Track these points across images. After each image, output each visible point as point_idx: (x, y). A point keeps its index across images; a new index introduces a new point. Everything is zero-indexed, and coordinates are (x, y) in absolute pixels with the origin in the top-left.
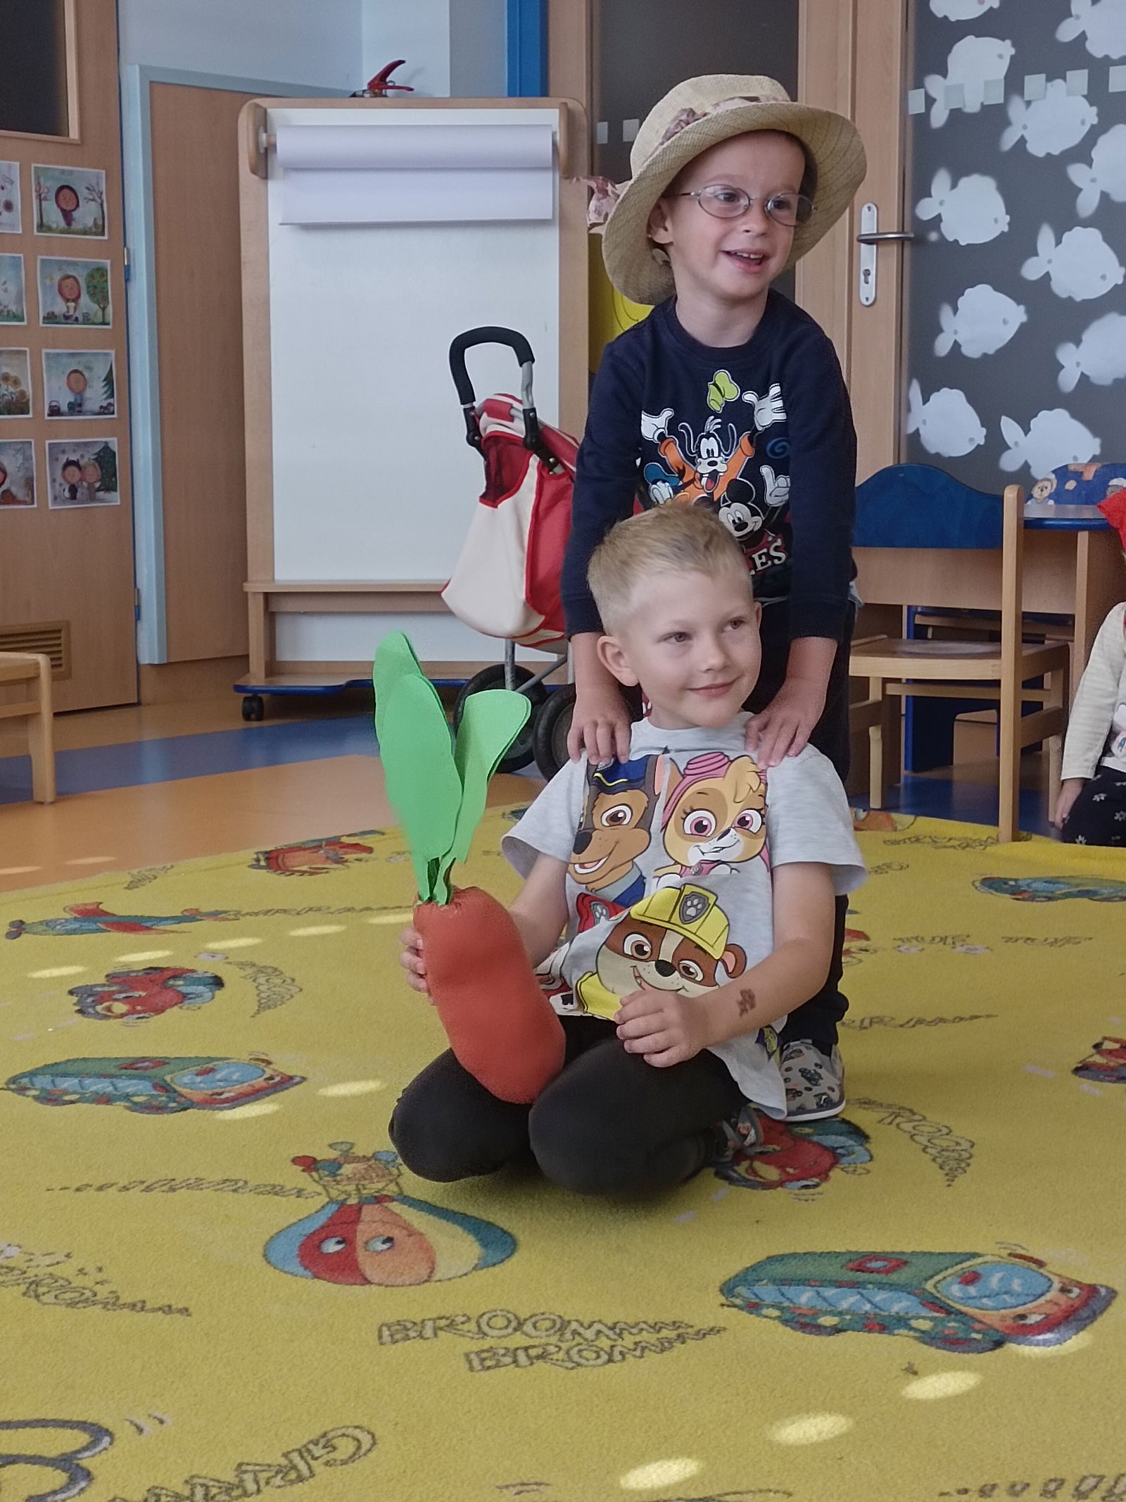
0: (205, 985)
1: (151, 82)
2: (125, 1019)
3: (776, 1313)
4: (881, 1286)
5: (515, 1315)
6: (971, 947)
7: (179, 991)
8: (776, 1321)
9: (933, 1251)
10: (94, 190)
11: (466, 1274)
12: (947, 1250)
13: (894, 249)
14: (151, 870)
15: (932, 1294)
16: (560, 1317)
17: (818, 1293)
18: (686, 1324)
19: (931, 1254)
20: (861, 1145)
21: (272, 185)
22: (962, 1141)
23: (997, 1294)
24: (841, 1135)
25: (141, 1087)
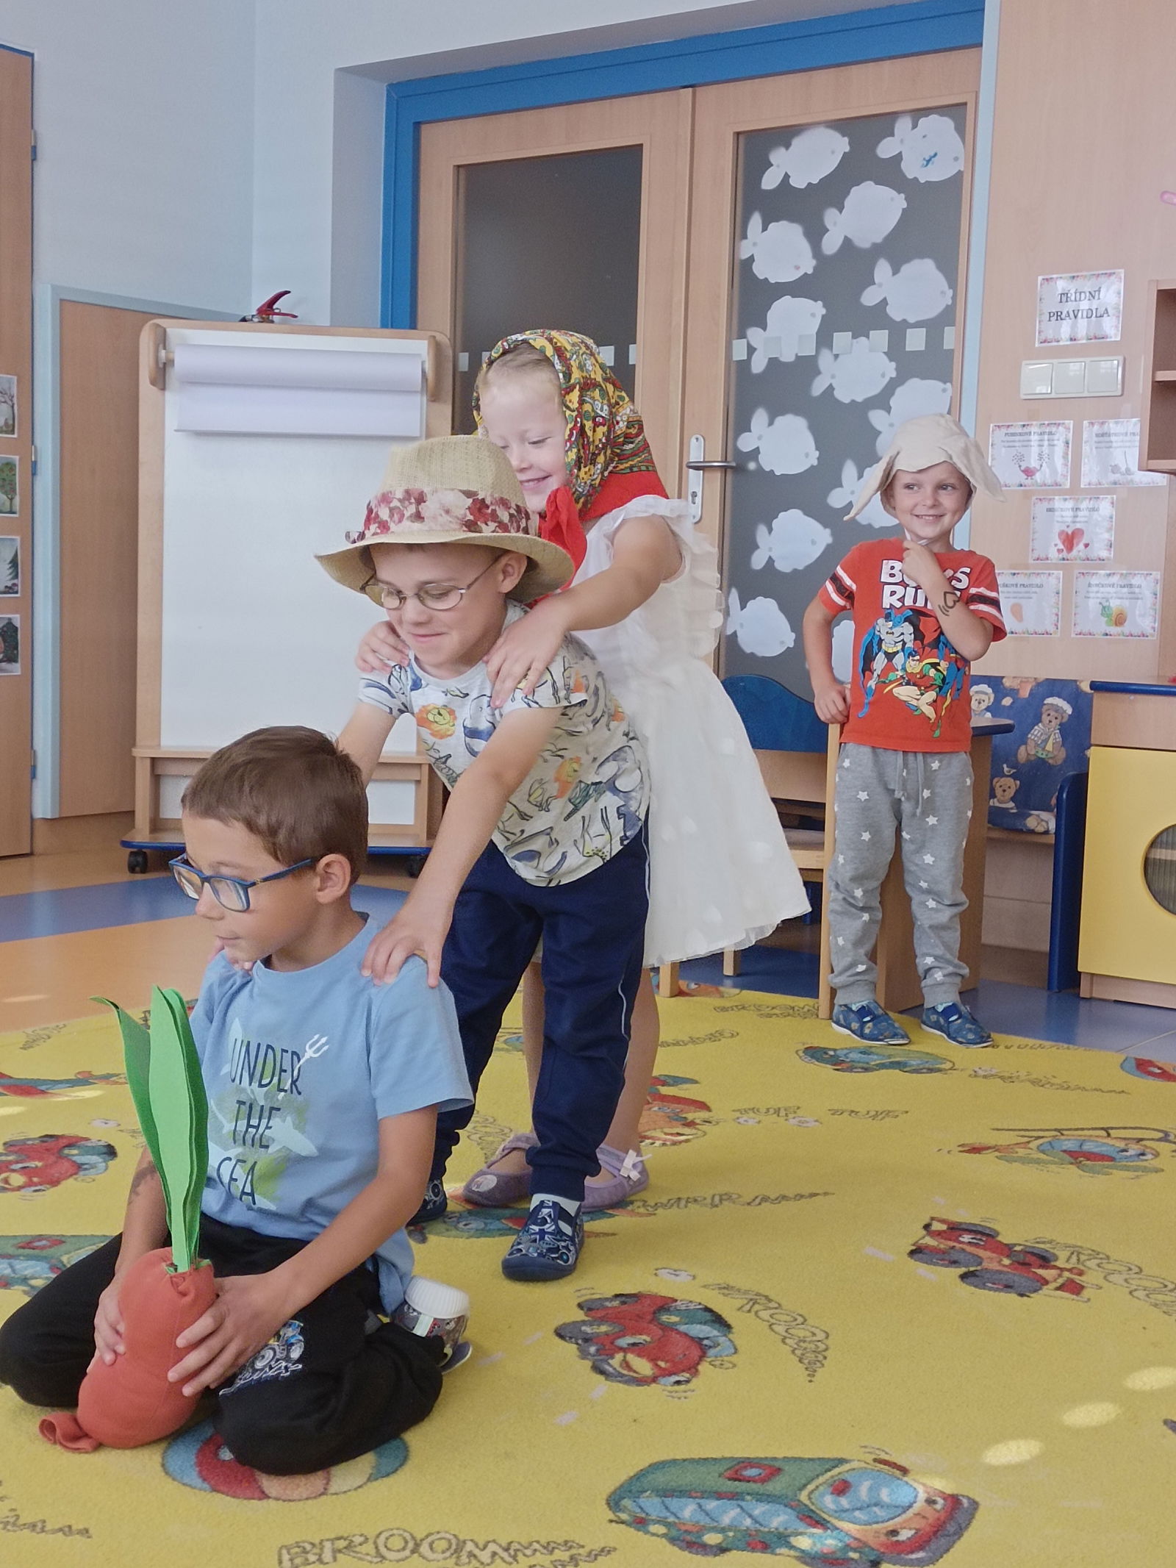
0: (99, 1154)
1: (62, 300)
2: (23, 1192)
3: (662, 1530)
4: (760, 1498)
5: (411, 1535)
6: (803, 1119)
7: (74, 1162)
8: (663, 1539)
9: (802, 1456)
10: (6, 394)
11: (360, 1487)
12: (816, 1456)
13: (718, 476)
14: (44, 1029)
15: (805, 1505)
16: (455, 1536)
17: (700, 1506)
18: (577, 1544)
19: (801, 1459)
20: (725, 1335)
21: (169, 396)
22: (817, 1331)
23: (868, 1506)
24: (705, 1323)
25: (38, 1268)
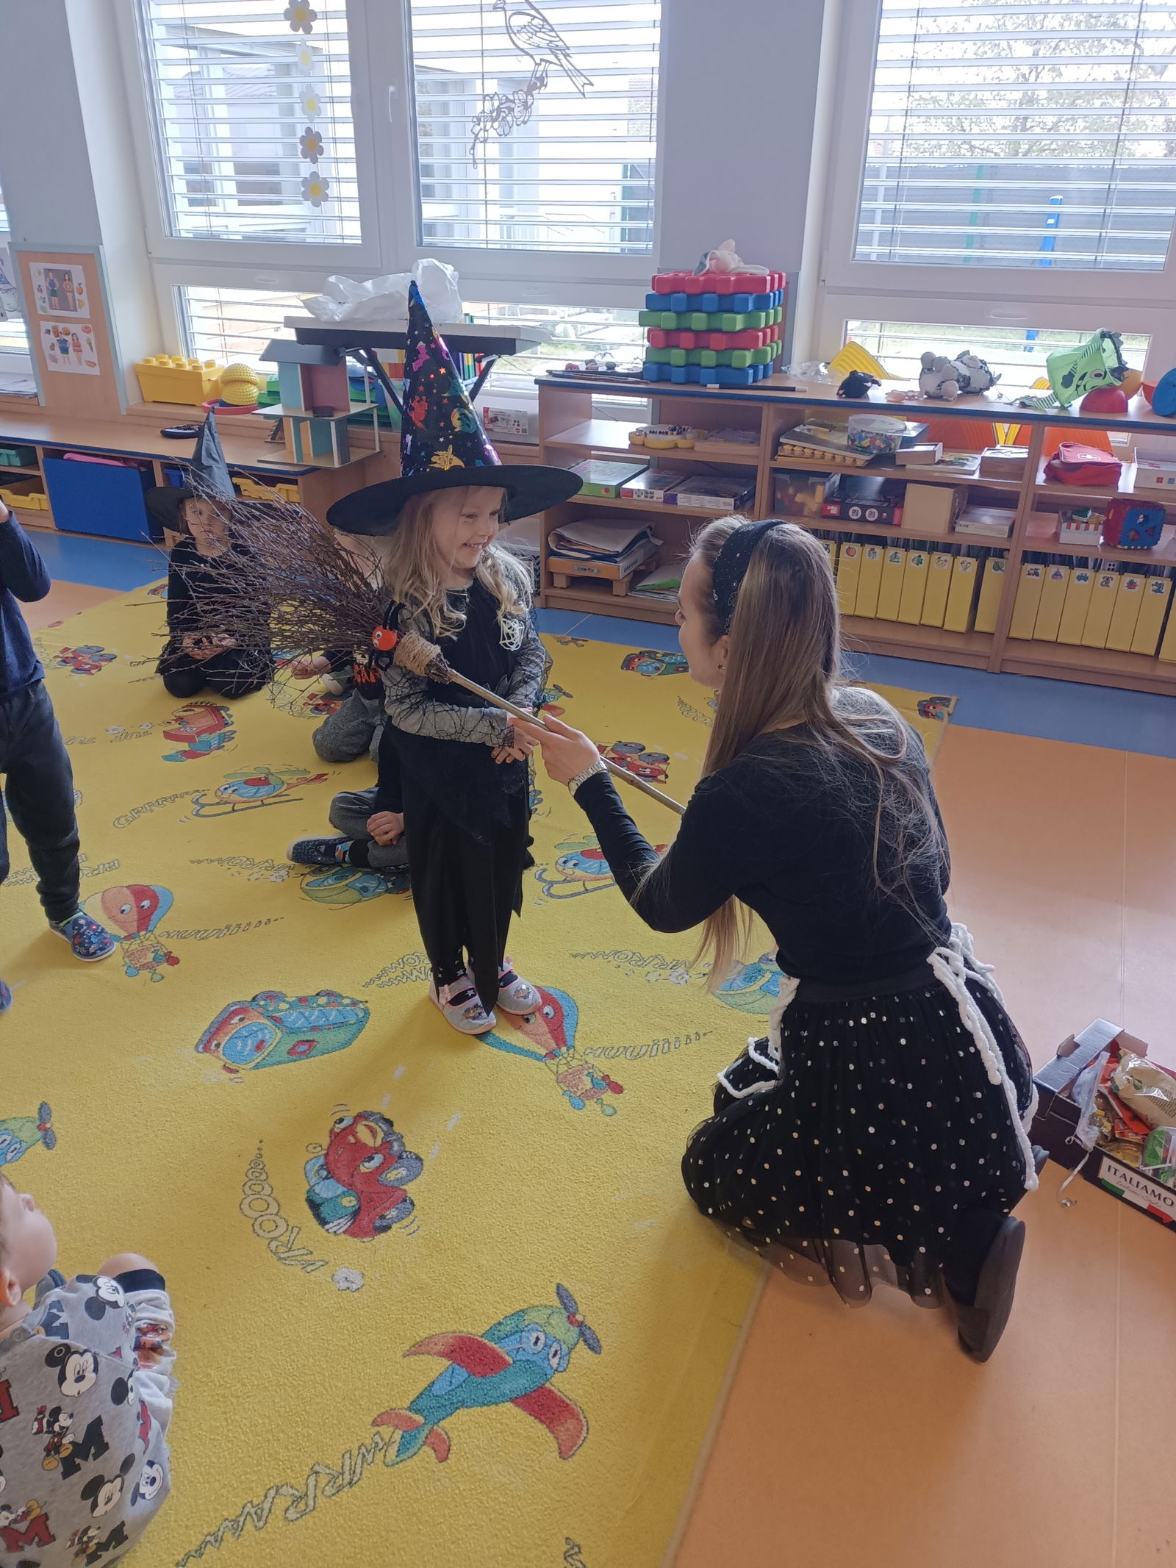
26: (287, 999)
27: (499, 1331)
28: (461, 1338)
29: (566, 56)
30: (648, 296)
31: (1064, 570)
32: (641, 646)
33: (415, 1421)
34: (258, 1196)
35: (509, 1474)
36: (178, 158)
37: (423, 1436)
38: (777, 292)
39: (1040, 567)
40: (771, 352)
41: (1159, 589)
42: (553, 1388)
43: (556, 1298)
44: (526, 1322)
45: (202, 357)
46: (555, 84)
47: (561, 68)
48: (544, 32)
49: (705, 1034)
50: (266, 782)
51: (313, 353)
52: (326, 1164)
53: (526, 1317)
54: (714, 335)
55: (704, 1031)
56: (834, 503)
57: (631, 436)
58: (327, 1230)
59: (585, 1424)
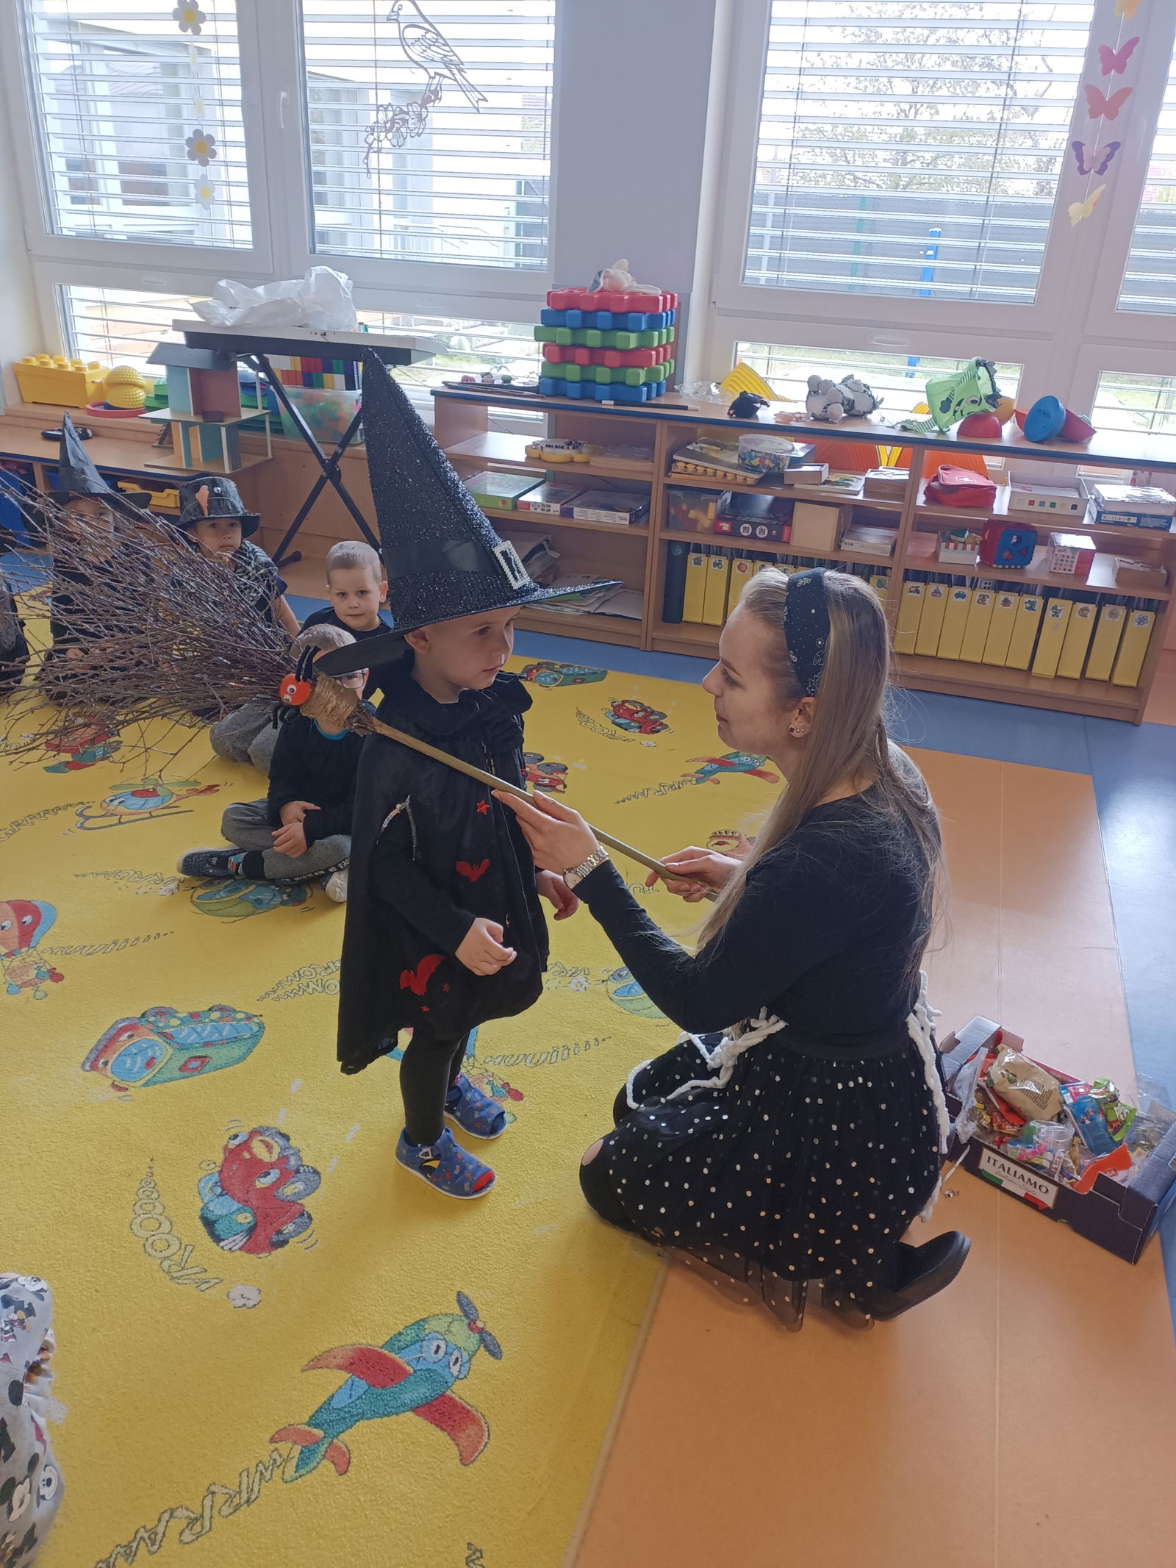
26: (177, 1015)
27: (400, 1341)
28: (361, 1350)
29: (460, 71)
30: (543, 312)
31: (943, 588)
32: (541, 658)
33: (315, 1435)
34: (149, 1215)
35: (410, 1483)
36: (60, 155)
37: (323, 1449)
38: (669, 312)
39: (921, 585)
40: (664, 370)
41: (1031, 607)
42: (454, 1395)
43: (457, 1306)
44: (427, 1331)
45: (86, 359)
46: (451, 98)
47: (455, 83)
48: (437, 46)
49: (604, 1040)
50: (154, 793)
51: (202, 357)
52: (220, 1181)
53: (426, 1327)
54: (609, 354)
55: (603, 1037)
56: (726, 520)
57: (528, 449)
58: (222, 1247)
59: (486, 1429)
